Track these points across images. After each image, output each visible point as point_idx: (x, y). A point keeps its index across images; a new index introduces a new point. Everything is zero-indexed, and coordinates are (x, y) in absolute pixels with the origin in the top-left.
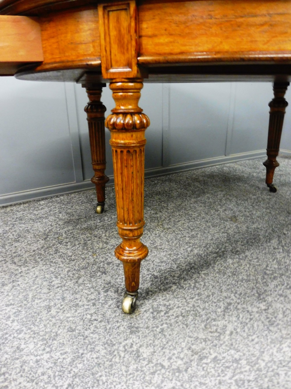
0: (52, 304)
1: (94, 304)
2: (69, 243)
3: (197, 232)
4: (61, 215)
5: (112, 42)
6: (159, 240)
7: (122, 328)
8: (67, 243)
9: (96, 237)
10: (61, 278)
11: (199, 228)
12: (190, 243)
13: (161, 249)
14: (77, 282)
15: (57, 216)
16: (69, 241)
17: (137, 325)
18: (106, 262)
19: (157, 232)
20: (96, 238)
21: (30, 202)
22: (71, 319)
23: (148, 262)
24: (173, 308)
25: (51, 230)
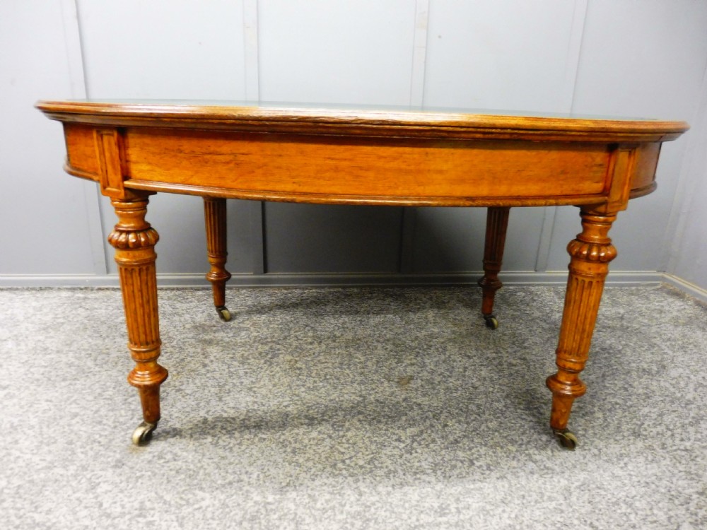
0: (82, 413)
1: (115, 427)
2: (168, 354)
3: (325, 384)
4: (200, 315)
5: (107, 162)
6: (267, 381)
7: (109, 459)
8: (167, 353)
9: (203, 354)
10: (118, 391)
11: (338, 379)
12: (298, 396)
13: (255, 392)
14: (126, 400)
15: (194, 316)
16: (171, 352)
17: (124, 462)
18: (177, 388)
19: (278, 369)
20: (202, 356)
21: (186, 289)
22: (81, 433)
23: (218, 403)
24: (178, 460)
25: (169, 332)
